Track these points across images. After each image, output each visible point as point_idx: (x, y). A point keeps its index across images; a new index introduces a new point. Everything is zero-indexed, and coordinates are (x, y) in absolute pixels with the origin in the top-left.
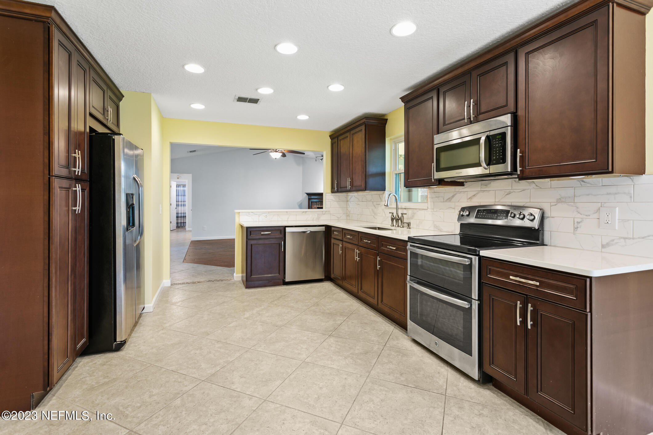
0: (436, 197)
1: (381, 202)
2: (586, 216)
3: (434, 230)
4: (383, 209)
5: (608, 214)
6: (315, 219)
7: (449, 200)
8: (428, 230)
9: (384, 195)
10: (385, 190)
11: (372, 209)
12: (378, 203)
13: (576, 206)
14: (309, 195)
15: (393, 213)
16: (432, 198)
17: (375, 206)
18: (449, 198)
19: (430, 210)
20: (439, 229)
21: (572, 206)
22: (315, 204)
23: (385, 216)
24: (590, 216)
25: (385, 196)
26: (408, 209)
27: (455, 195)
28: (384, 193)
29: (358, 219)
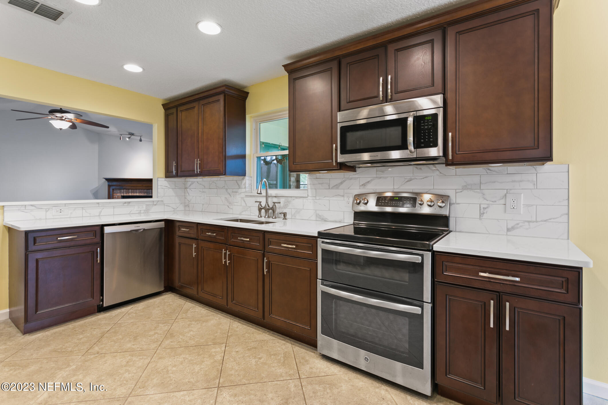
0: (319, 184)
1: (240, 189)
2: (492, 202)
3: (316, 220)
4: (242, 198)
5: (514, 200)
6: (142, 212)
7: (337, 187)
8: (308, 220)
9: (244, 181)
10: (245, 175)
11: (226, 198)
12: (234, 190)
13: (482, 193)
14: (108, 180)
15: (260, 202)
16: (313, 185)
17: (229, 194)
18: (336, 185)
19: (311, 198)
20: (322, 219)
21: (479, 193)
22: (118, 192)
23: (245, 205)
24: (496, 202)
25: (245, 183)
26: (280, 198)
27: (344, 181)
28: (243, 179)
29: (202, 209)
